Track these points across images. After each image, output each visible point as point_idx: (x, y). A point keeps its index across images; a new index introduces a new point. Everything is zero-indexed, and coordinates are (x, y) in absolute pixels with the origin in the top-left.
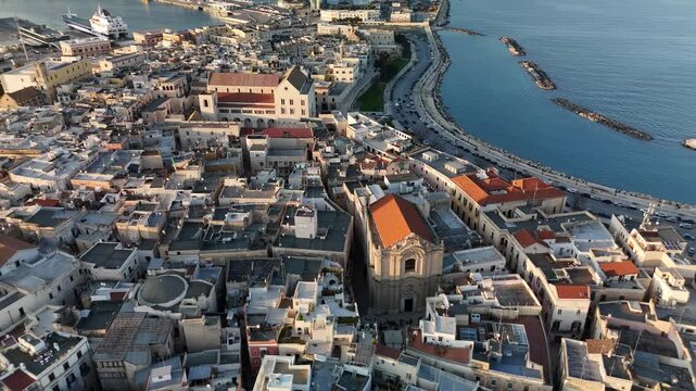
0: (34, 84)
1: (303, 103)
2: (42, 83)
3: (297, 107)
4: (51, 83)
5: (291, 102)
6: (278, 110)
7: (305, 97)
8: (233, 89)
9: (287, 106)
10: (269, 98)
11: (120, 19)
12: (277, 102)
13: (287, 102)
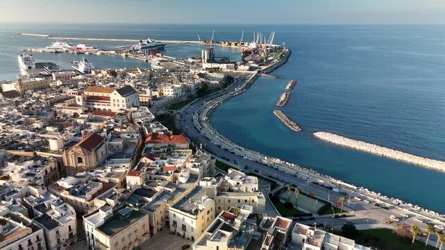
0: (15, 89)
1: (123, 101)
2: (18, 89)
3: (121, 103)
4: (23, 89)
5: (118, 101)
6: (112, 104)
7: (124, 99)
8: (96, 94)
9: (116, 103)
10: (108, 99)
11: (91, 63)
12: (112, 101)
13: (116, 101)
